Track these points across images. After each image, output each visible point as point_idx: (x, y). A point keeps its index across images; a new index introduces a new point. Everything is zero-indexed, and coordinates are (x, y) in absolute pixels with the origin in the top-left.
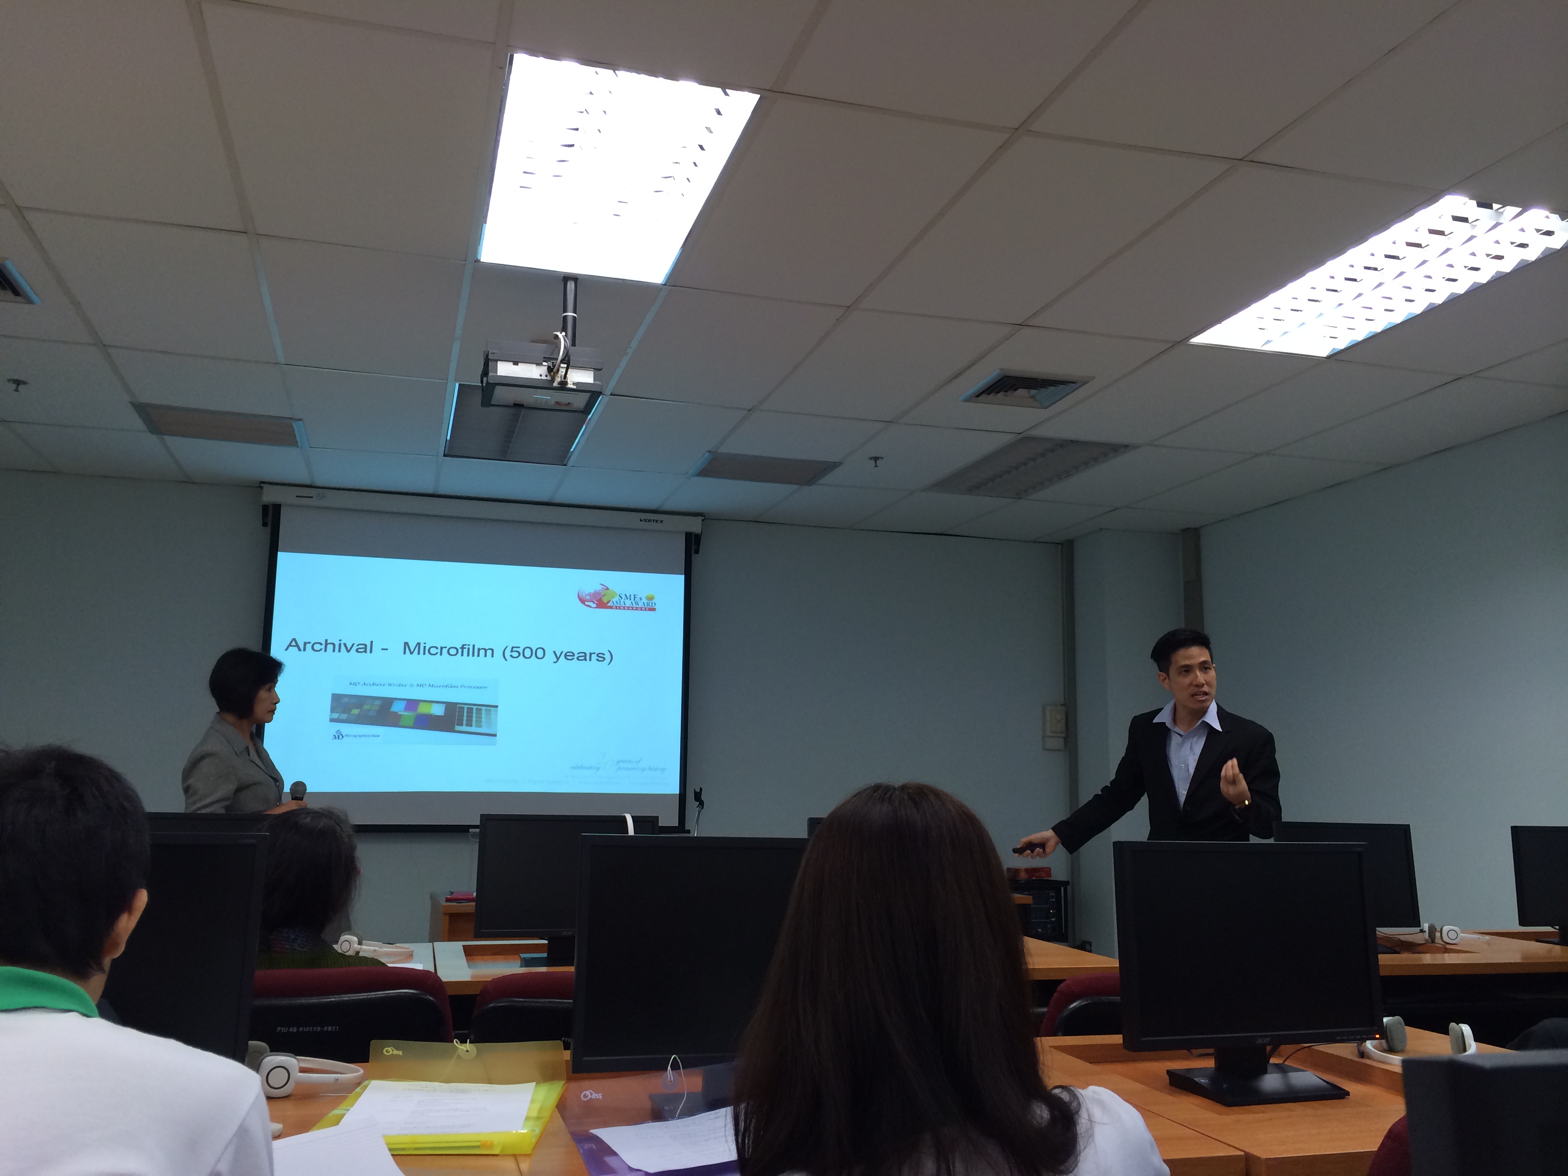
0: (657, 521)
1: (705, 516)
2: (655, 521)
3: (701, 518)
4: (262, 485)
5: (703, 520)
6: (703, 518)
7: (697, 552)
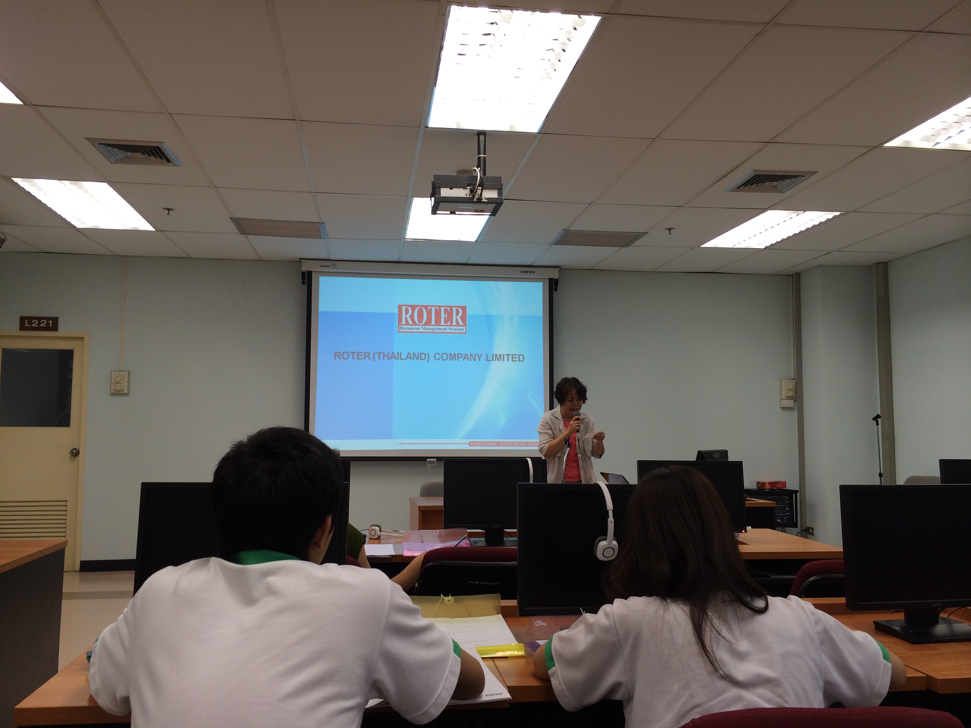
0: (531, 272)
1: (560, 268)
2: (530, 272)
3: (558, 269)
4: (301, 260)
5: (559, 270)
6: (560, 269)
7: (556, 290)
